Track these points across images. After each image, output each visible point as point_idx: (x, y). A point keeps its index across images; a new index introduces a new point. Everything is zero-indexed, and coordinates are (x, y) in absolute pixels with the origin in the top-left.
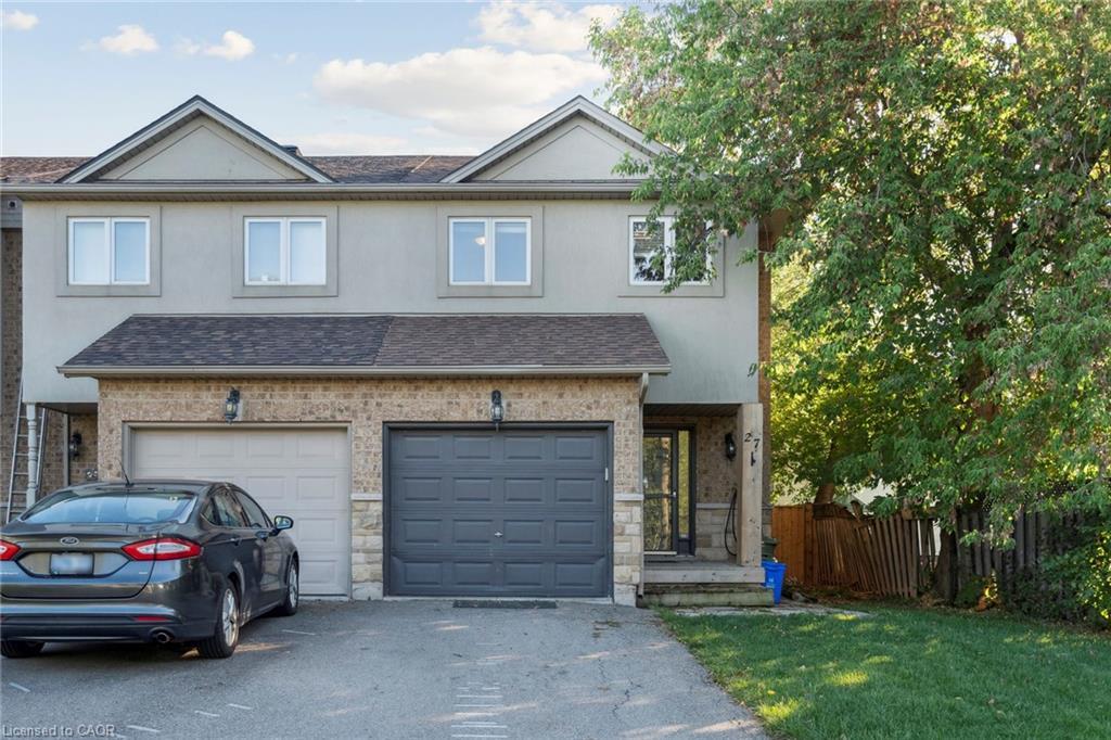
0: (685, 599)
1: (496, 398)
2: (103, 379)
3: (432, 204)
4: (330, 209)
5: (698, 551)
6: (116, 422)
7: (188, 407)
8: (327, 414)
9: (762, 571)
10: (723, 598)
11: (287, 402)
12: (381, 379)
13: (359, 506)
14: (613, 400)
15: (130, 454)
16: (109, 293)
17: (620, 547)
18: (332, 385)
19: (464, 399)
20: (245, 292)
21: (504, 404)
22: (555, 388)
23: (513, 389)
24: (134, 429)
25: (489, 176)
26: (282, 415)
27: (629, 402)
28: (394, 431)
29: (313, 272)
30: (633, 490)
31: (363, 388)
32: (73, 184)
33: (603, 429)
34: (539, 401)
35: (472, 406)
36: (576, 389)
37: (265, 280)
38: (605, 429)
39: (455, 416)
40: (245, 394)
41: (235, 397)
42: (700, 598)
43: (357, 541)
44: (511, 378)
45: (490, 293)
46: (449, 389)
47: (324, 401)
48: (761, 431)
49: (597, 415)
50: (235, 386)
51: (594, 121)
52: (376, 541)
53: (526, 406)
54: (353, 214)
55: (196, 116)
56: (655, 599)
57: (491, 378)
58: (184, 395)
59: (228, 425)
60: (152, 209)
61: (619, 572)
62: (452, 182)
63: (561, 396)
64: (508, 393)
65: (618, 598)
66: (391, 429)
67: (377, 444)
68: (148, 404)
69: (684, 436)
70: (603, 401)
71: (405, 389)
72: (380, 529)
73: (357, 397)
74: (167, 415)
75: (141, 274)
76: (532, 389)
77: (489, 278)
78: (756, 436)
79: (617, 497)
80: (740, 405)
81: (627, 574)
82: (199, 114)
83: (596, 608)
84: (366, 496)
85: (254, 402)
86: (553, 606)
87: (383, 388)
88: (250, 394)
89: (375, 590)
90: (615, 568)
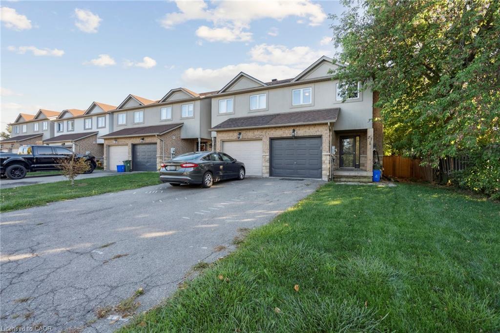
0: (347, 180)
1: (294, 131)
2: (217, 132)
3: (288, 88)
4: (267, 92)
5: (361, 167)
6: (219, 140)
7: (232, 136)
8: (258, 137)
9: (372, 173)
10: (357, 180)
11: (250, 134)
12: (269, 128)
13: (264, 156)
14: (322, 130)
15: (222, 147)
16: (226, 114)
17: (324, 166)
18: (259, 130)
19: (287, 131)
20: (250, 112)
21: (295, 133)
22: (308, 128)
23: (298, 128)
24: (223, 141)
25: (302, 79)
26: (249, 137)
27: (326, 130)
28: (272, 140)
29: (263, 106)
30: (327, 152)
31: (265, 130)
32: (220, 93)
33: (320, 137)
34: (304, 130)
35: (288, 133)
36: (313, 128)
37: (254, 109)
38: (321, 137)
39: (285, 136)
40: (242, 133)
41: (240, 134)
42: (351, 180)
43: (264, 164)
44: (297, 126)
45: (302, 106)
46: (283, 129)
47: (257, 133)
48: (373, 135)
49: (318, 134)
50: (240, 132)
51: (328, 61)
52: (268, 164)
53: (301, 132)
54: (272, 92)
55: (241, 76)
56: (339, 180)
57: (293, 126)
58: (231, 134)
59: (239, 140)
60: (233, 96)
61: (324, 172)
62: (293, 82)
63: (309, 129)
64: (297, 130)
65: (323, 179)
66: (272, 139)
67: (268, 142)
68: (225, 136)
69: (358, 138)
70: (320, 130)
71: (274, 130)
72: (268, 162)
73: (264, 132)
74: (228, 138)
75: (231, 110)
76: (302, 128)
77: (302, 103)
78: (371, 137)
79: (323, 154)
80: (367, 129)
81: (326, 173)
82: (242, 76)
83: (318, 181)
84: (266, 154)
85: (244, 135)
86: (303, 180)
87: (269, 130)
88: (243, 133)
89: (267, 175)
90: (323, 172)
